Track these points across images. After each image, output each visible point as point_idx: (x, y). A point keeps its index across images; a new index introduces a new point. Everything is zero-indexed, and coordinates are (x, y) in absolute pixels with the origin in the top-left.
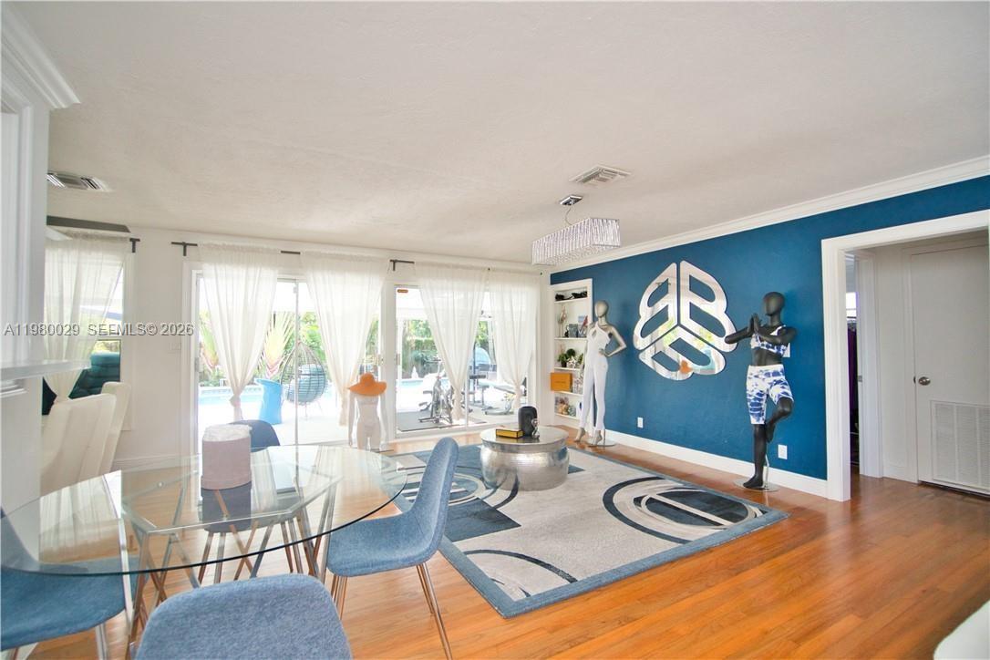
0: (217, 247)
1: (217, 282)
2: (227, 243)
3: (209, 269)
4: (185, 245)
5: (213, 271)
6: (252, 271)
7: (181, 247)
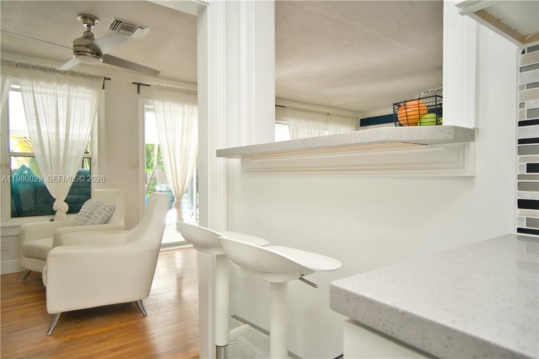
0: (163, 88)
1: (164, 115)
2: (169, 86)
3: (159, 105)
4: (139, 85)
5: (162, 107)
6: (186, 107)
7: (136, 86)
